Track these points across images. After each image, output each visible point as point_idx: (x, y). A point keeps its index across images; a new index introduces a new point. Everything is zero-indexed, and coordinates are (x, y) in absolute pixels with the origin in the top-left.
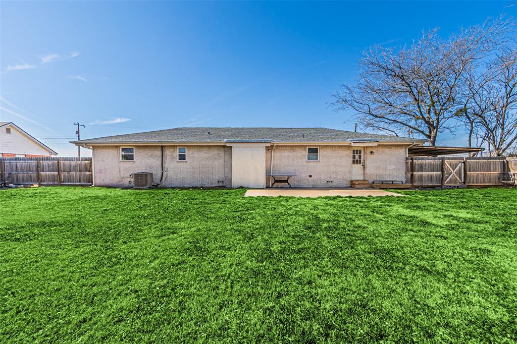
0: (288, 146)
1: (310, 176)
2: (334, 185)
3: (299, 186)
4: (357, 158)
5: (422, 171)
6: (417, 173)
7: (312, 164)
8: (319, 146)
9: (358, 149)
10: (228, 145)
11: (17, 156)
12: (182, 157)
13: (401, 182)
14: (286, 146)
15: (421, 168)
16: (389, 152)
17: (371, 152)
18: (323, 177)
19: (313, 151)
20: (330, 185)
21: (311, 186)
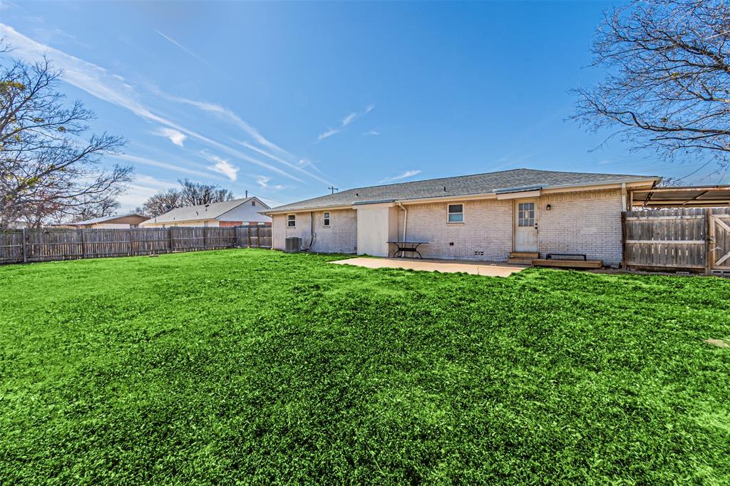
0: (425, 204)
1: (452, 244)
2: (485, 258)
3: (438, 258)
4: (526, 217)
5: (650, 239)
6: (636, 242)
7: (453, 228)
8: (463, 201)
9: (530, 201)
10: (354, 208)
11: (259, 224)
12: (327, 222)
13: (583, 257)
14: (421, 205)
15: (649, 232)
16: (584, 204)
17: (549, 206)
18: (469, 246)
19: (455, 209)
20: (480, 257)
21: (453, 258)
